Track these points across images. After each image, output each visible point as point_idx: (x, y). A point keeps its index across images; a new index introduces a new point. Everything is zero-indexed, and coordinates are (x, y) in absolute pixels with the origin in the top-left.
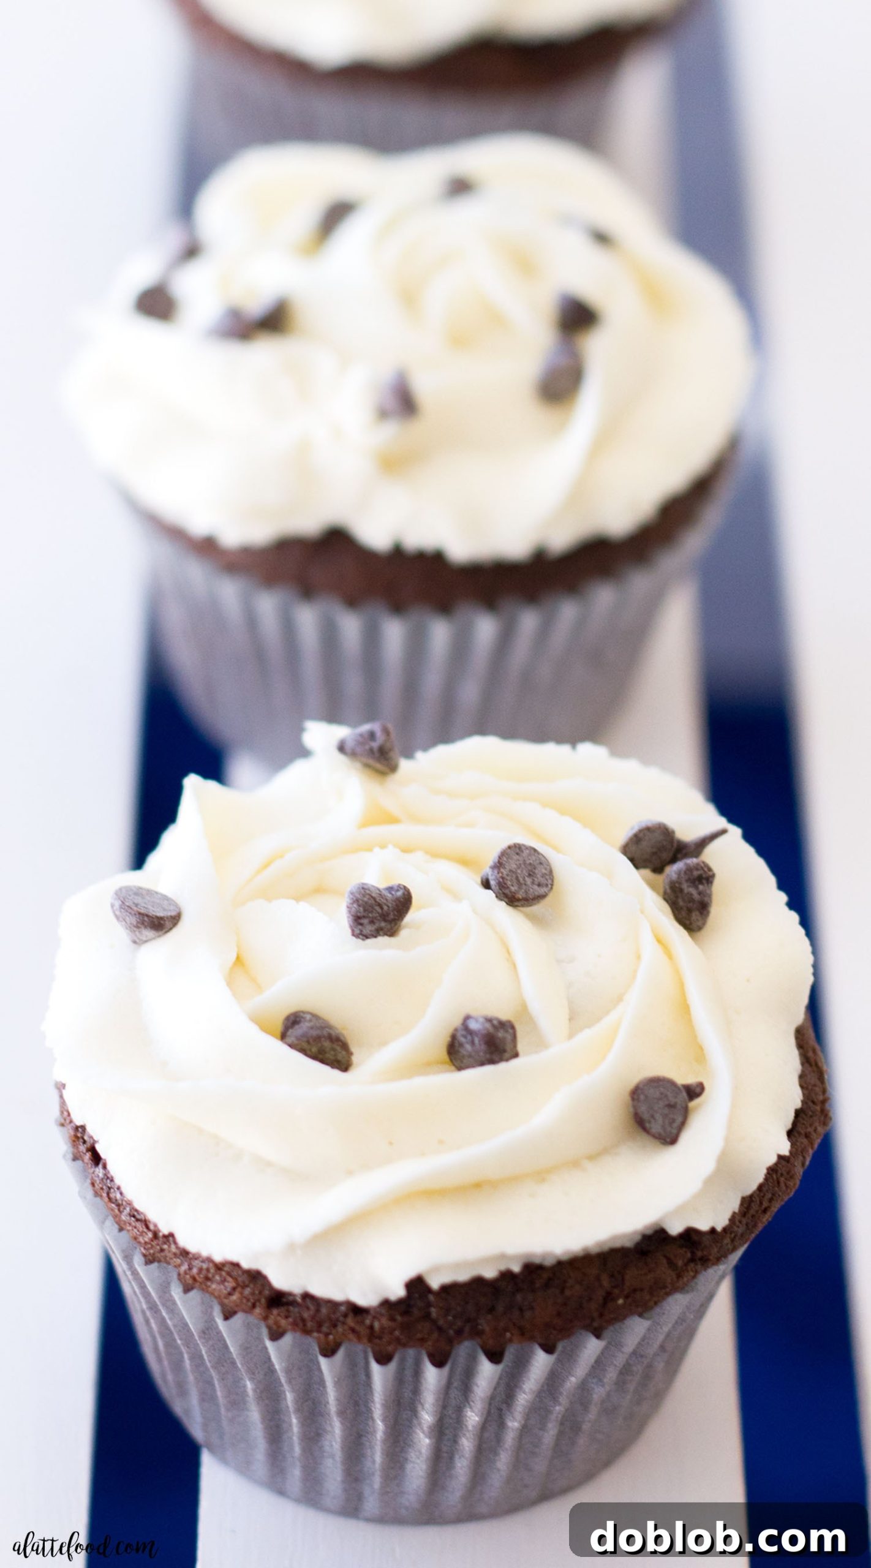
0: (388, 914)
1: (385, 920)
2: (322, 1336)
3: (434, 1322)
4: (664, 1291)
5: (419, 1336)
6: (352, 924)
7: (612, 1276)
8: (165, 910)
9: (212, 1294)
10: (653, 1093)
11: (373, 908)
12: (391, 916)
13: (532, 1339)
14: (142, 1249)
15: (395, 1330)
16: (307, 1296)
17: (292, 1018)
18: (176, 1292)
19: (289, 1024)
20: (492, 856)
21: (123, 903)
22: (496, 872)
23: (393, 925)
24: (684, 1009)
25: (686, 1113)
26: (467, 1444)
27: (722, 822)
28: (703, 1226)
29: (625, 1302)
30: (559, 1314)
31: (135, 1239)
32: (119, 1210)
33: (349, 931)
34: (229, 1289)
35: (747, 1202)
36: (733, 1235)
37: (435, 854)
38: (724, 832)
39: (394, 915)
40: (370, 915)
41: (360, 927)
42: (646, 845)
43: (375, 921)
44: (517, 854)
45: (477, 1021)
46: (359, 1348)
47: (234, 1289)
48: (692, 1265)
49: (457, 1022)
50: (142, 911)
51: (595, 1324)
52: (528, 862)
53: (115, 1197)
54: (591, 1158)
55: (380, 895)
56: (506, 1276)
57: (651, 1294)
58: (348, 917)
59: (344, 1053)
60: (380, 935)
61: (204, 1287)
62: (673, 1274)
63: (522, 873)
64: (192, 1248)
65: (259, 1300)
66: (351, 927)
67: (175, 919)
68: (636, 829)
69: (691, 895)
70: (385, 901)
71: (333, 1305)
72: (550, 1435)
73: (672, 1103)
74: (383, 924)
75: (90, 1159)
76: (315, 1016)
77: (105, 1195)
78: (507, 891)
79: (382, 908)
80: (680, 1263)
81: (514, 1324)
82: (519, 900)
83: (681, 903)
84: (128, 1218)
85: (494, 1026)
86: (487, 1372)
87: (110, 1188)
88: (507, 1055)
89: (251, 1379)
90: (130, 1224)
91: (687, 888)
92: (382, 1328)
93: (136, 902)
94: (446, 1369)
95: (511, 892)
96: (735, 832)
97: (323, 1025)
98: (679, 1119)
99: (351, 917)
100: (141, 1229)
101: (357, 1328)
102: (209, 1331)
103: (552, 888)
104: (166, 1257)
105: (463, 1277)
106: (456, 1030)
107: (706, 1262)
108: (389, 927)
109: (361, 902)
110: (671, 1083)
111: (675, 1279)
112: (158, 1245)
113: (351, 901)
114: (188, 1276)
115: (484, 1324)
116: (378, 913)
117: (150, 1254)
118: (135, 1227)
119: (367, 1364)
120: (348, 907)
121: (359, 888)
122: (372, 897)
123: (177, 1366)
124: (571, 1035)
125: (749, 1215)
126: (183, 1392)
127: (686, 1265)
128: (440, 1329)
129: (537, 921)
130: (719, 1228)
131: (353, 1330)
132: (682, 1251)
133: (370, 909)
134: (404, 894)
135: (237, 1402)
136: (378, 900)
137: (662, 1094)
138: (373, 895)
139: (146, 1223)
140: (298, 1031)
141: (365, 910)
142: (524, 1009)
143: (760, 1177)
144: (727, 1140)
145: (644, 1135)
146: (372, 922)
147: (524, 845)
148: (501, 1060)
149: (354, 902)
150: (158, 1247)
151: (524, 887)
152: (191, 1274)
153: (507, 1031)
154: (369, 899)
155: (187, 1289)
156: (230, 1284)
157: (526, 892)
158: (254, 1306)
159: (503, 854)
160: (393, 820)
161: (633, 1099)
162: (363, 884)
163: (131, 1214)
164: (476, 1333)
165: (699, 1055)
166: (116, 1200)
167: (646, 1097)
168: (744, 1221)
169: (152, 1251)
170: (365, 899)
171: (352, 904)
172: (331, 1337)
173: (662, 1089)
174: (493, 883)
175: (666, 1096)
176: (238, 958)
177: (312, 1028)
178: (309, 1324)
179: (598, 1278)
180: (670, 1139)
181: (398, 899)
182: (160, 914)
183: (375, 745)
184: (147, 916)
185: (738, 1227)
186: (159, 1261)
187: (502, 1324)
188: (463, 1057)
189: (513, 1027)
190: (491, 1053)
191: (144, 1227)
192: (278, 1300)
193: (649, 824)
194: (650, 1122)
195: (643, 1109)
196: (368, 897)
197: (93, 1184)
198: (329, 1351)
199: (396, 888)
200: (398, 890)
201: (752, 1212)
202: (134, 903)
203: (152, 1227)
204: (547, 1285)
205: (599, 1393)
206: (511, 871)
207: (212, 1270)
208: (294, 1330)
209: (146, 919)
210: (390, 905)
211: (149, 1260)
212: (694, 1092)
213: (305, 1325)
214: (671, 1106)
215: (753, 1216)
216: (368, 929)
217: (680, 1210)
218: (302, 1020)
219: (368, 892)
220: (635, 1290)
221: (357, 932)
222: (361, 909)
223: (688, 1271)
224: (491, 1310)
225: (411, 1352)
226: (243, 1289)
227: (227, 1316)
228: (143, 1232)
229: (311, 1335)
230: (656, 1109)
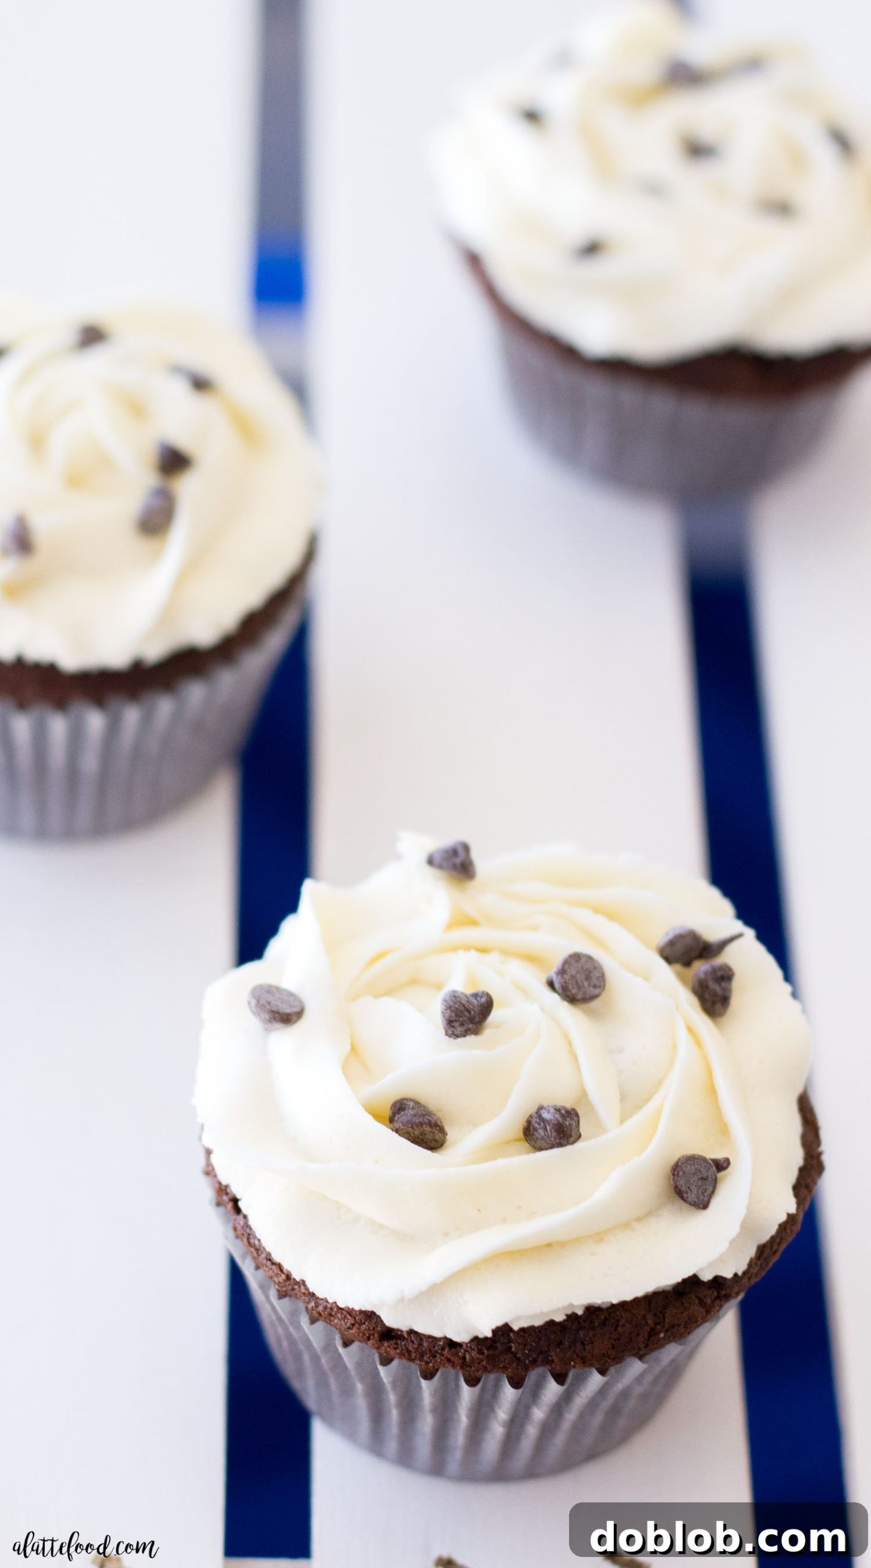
0: (474, 1018)
1: (472, 1023)
2: (423, 1363)
3: (514, 1354)
4: (695, 1324)
5: (501, 1366)
6: (445, 1026)
7: (655, 1315)
8: (291, 1006)
9: (335, 1326)
10: (689, 1169)
11: (463, 1013)
12: (477, 1019)
13: (592, 1365)
14: (277, 1287)
15: (482, 1361)
16: (411, 1332)
17: (398, 1105)
18: (304, 1320)
19: (396, 1110)
20: (556, 962)
21: (258, 1002)
22: (560, 977)
23: (478, 1026)
24: (712, 1091)
25: (715, 1182)
26: (532, 1431)
27: (739, 926)
28: (728, 1274)
29: (665, 1335)
30: (613, 1347)
31: (271, 1278)
32: (257, 1253)
33: (444, 1032)
34: (348, 1325)
35: (761, 1249)
36: (749, 1275)
37: (508, 953)
38: (740, 936)
39: (480, 1018)
40: (461, 1019)
41: (453, 1029)
42: (679, 948)
43: (464, 1023)
44: (577, 961)
45: (549, 1112)
46: (451, 1372)
47: (353, 1325)
48: (717, 1302)
49: (533, 1110)
50: (273, 1009)
51: (641, 1353)
52: (585, 967)
53: (255, 1242)
54: (639, 1220)
55: (468, 1001)
56: (572, 1317)
57: (685, 1327)
58: (443, 1021)
59: (440, 1134)
60: (468, 1034)
61: (328, 1321)
62: (703, 1311)
63: (580, 977)
64: (320, 1294)
65: (374, 1335)
66: (445, 1028)
67: (299, 1014)
68: (670, 936)
69: (715, 990)
70: (471, 1006)
71: (433, 1339)
72: (598, 1419)
73: (705, 1176)
74: (471, 1026)
75: (232, 1208)
76: (417, 1103)
77: (245, 1240)
78: (569, 994)
79: (469, 1012)
80: (709, 1301)
81: (578, 1355)
82: (578, 1000)
83: (707, 996)
84: (265, 1261)
85: (562, 1116)
86: (552, 1390)
87: (249, 1235)
88: (572, 1139)
89: (362, 1383)
90: (266, 1266)
91: (713, 985)
92: (473, 1359)
93: (268, 999)
94: (520, 1391)
95: (572, 994)
96: (750, 933)
97: (424, 1113)
98: (711, 1189)
99: (445, 1020)
100: (276, 1271)
101: (452, 1359)
102: (329, 1346)
103: (604, 989)
104: (296, 1294)
105: (538, 1322)
106: (531, 1116)
107: (727, 1297)
108: (475, 1027)
109: (453, 1008)
110: (703, 1159)
111: (704, 1314)
112: (290, 1285)
113: (446, 1008)
114: (314, 1312)
115: (553, 1355)
116: (467, 1017)
117: (283, 1291)
118: (271, 1269)
119: (458, 1386)
120: (442, 1013)
121: (451, 996)
122: (461, 1003)
123: (298, 1358)
124: (622, 1121)
125: (763, 1258)
126: (301, 1373)
127: (713, 1302)
128: (518, 1359)
129: (593, 1015)
130: (740, 1274)
131: (449, 1360)
132: (710, 1292)
133: (461, 1014)
134: (487, 1000)
135: (347, 1391)
136: (466, 1006)
137: (696, 1169)
138: (463, 1002)
139: (280, 1266)
140: (403, 1117)
141: (456, 1015)
142: (584, 1095)
143: (772, 1230)
144: (748, 1208)
145: (684, 1203)
146: (462, 1025)
147: (581, 954)
148: (568, 1143)
149: (447, 1008)
150: (290, 1287)
151: (582, 989)
152: (317, 1310)
153: (572, 1119)
154: (459, 1006)
155: (313, 1321)
156: (350, 1321)
157: (584, 994)
158: (369, 1339)
159: (566, 962)
160: (473, 922)
161: (674, 1175)
162: (455, 992)
163: (268, 1257)
164: (547, 1362)
165: (724, 1130)
166: (255, 1245)
167: (684, 1172)
168: (759, 1263)
169: (284, 1289)
170: (457, 1006)
171: (446, 1010)
172: (431, 1365)
173: (696, 1166)
174: (557, 986)
175: (700, 1171)
176: (353, 1049)
177: (415, 1115)
178: (413, 1355)
179: (644, 1317)
180: (705, 1206)
181: (482, 1005)
182: (288, 1011)
183: (458, 861)
184: (278, 1013)
185: (754, 1269)
186: (290, 1296)
187: (568, 1355)
188: (537, 1139)
189: (577, 1115)
190: (561, 1138)
191: (278, 1270)
192: (389, 1335)
193: (682, 931)
194: (687, 1193)
195: (682, 1183)
196: (458, 1004)
197: (235, 1229)
198: (428, 1375)
199: (480, 994)
200: (482, 997)
201: (765, 1255)
202: (267, 1001)
203: (285, 1272)
204: (604, 1324)
205: (638, 1390)
206: (572, 976)
207: (335, 1309)
208: (400, 1358)
209: (277, 1015)
210: (476, 1010)
211: (282, 1295)
212: (721, 1165)
213: (410, 1356)
214: (704, 1179)
215: (766, 1259)
216: (459, 1030)
217: (711, 1265)
218: (407, 1107)
219: (458, 999)
220: (673, 1326)
221: (450, 1032)
222: (454, 1014)
223: (714, 1307)
224: (561, 1343)
225: (492, 1377)
226: (360, 1325)
227: (346, 1344)
228: (277, 1274)
229: (414, 1363)
230: (692, 1181)
